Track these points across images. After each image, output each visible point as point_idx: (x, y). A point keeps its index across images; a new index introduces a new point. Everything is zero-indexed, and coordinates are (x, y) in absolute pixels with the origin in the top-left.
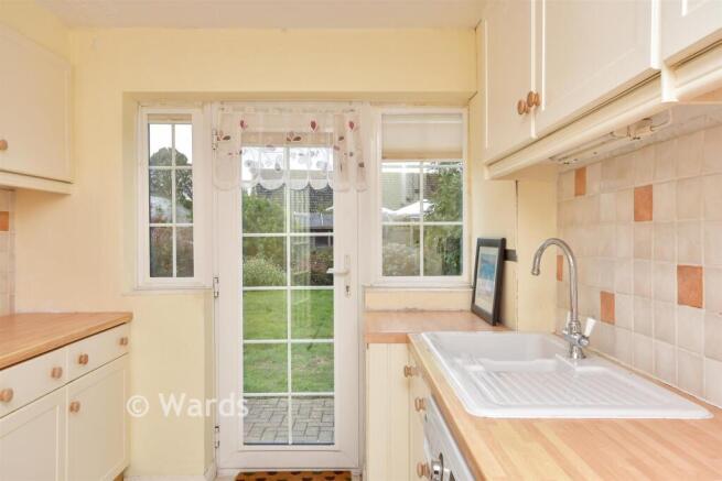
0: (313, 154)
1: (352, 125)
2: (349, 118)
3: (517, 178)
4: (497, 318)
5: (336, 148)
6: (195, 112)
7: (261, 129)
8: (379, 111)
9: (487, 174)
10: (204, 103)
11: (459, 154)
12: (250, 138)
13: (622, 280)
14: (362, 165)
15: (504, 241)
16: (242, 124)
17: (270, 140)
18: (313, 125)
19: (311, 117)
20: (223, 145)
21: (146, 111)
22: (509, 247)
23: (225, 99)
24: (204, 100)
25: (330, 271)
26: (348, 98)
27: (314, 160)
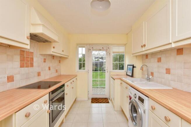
0: (103, 52)
1: (108, 48)
2: (108, 47)
3: (136, 56)
4: (132, 76)
5: (106, 51)
6: (85, 46)
7: (95, 49)
8: (112, 46)
9: (132, 55)
10: (87, 45)
11: (124, 52)
12: (94, 50)
13: (155, 70)
14: (110, 54)
15: (133, 65)
16: (92, 48)
17: (96, 50)
18: (103, 48)
19: (103, 47)
20: (90, 51)
21: (78, 46)
22: (134, 66)
23: (90, 44)
24: (87, 44)
25: (105, 69)
26: (108, 44)
27: (103, 53)
